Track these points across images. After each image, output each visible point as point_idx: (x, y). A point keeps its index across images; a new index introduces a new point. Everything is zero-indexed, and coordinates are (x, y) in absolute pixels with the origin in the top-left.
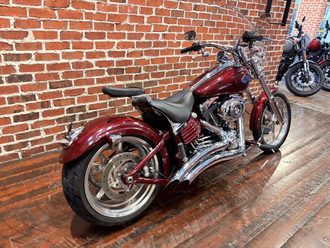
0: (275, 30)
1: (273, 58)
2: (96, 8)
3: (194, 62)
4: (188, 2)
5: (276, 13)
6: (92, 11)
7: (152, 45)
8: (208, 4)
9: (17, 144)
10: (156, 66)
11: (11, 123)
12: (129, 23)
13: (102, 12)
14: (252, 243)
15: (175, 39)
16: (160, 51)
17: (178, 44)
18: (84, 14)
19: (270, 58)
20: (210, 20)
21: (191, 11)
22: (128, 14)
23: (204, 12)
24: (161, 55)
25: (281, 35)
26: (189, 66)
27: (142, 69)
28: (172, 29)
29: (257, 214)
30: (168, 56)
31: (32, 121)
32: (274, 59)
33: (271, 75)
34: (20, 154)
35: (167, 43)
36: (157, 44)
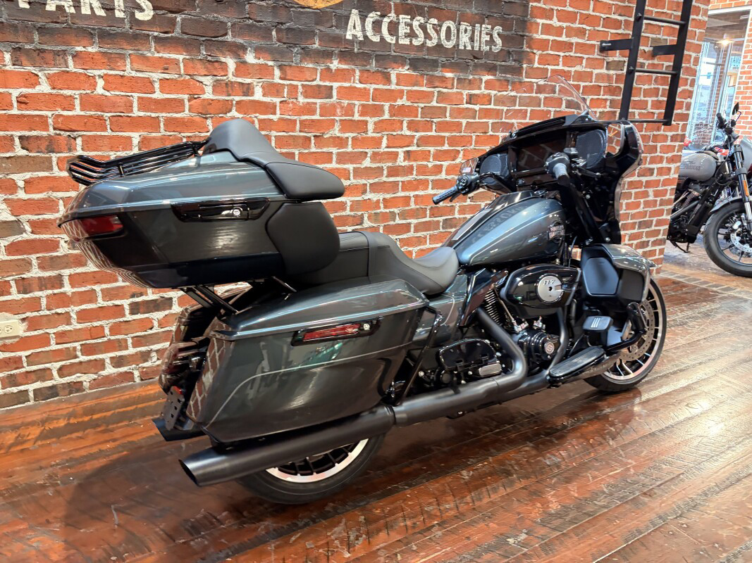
0: (654, 135)
1: (654, 191)
2: (278, 111)
3: (472, 203)
4: (455, 90)
5: (652, 101)
6: (271, 117)
7: (385, 172)
8: (496, 92)
9: (133, 355)
10: (393, 212)
11: (124, 315)
12: (339, 135)
13: (289, 117)
14: (557, 542)
15: (431, 160)
16: (400, 184)
17: (438, 169)
18: (256, 122)
19: (647, 192)
20: (503, 120)
21: (461, 106)
22: (337, 118)
23: (489, 107)
24: (403, 190)
25: (669, 143)
26: (461, 212)
27: (366, 218)
28: (424, 141)
29: (577, 493)
30: (417, 193)
31: (160, 312)
32: (657, 194)
33: (653, 228)
34: (136, 374)
35: (415, 168)
36: (394, 171)
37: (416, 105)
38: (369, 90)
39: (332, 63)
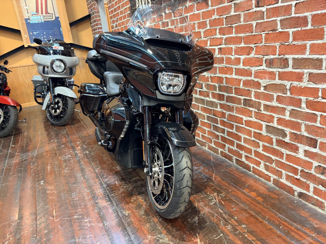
37: (222, 17)
38: (200, 14)
39: (187, 4)
